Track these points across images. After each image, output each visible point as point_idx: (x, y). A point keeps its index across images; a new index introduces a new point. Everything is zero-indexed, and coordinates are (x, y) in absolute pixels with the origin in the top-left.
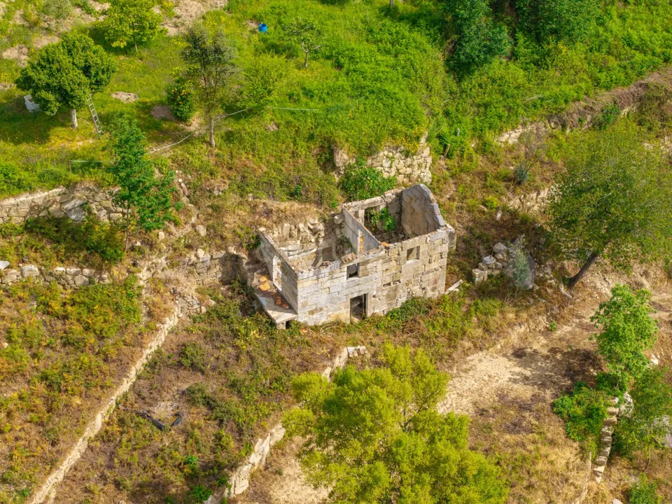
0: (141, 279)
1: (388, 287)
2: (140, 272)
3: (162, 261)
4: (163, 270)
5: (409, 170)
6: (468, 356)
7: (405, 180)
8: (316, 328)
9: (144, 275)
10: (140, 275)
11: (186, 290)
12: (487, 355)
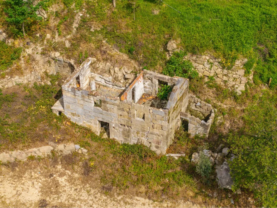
0: (26, 52)
1: (123, 127)
2: (28, 48)
3: (40, 49)
4: (37, 53)
5: (225, 78)
6: (138, 196)
7: (222, 83)
8: (74, 125)
9: (29, 51)
10: (27, 50)
11: (38, 69)
12: (152, 204)
